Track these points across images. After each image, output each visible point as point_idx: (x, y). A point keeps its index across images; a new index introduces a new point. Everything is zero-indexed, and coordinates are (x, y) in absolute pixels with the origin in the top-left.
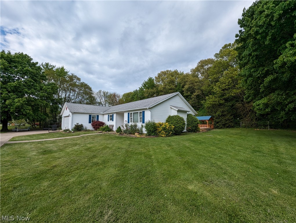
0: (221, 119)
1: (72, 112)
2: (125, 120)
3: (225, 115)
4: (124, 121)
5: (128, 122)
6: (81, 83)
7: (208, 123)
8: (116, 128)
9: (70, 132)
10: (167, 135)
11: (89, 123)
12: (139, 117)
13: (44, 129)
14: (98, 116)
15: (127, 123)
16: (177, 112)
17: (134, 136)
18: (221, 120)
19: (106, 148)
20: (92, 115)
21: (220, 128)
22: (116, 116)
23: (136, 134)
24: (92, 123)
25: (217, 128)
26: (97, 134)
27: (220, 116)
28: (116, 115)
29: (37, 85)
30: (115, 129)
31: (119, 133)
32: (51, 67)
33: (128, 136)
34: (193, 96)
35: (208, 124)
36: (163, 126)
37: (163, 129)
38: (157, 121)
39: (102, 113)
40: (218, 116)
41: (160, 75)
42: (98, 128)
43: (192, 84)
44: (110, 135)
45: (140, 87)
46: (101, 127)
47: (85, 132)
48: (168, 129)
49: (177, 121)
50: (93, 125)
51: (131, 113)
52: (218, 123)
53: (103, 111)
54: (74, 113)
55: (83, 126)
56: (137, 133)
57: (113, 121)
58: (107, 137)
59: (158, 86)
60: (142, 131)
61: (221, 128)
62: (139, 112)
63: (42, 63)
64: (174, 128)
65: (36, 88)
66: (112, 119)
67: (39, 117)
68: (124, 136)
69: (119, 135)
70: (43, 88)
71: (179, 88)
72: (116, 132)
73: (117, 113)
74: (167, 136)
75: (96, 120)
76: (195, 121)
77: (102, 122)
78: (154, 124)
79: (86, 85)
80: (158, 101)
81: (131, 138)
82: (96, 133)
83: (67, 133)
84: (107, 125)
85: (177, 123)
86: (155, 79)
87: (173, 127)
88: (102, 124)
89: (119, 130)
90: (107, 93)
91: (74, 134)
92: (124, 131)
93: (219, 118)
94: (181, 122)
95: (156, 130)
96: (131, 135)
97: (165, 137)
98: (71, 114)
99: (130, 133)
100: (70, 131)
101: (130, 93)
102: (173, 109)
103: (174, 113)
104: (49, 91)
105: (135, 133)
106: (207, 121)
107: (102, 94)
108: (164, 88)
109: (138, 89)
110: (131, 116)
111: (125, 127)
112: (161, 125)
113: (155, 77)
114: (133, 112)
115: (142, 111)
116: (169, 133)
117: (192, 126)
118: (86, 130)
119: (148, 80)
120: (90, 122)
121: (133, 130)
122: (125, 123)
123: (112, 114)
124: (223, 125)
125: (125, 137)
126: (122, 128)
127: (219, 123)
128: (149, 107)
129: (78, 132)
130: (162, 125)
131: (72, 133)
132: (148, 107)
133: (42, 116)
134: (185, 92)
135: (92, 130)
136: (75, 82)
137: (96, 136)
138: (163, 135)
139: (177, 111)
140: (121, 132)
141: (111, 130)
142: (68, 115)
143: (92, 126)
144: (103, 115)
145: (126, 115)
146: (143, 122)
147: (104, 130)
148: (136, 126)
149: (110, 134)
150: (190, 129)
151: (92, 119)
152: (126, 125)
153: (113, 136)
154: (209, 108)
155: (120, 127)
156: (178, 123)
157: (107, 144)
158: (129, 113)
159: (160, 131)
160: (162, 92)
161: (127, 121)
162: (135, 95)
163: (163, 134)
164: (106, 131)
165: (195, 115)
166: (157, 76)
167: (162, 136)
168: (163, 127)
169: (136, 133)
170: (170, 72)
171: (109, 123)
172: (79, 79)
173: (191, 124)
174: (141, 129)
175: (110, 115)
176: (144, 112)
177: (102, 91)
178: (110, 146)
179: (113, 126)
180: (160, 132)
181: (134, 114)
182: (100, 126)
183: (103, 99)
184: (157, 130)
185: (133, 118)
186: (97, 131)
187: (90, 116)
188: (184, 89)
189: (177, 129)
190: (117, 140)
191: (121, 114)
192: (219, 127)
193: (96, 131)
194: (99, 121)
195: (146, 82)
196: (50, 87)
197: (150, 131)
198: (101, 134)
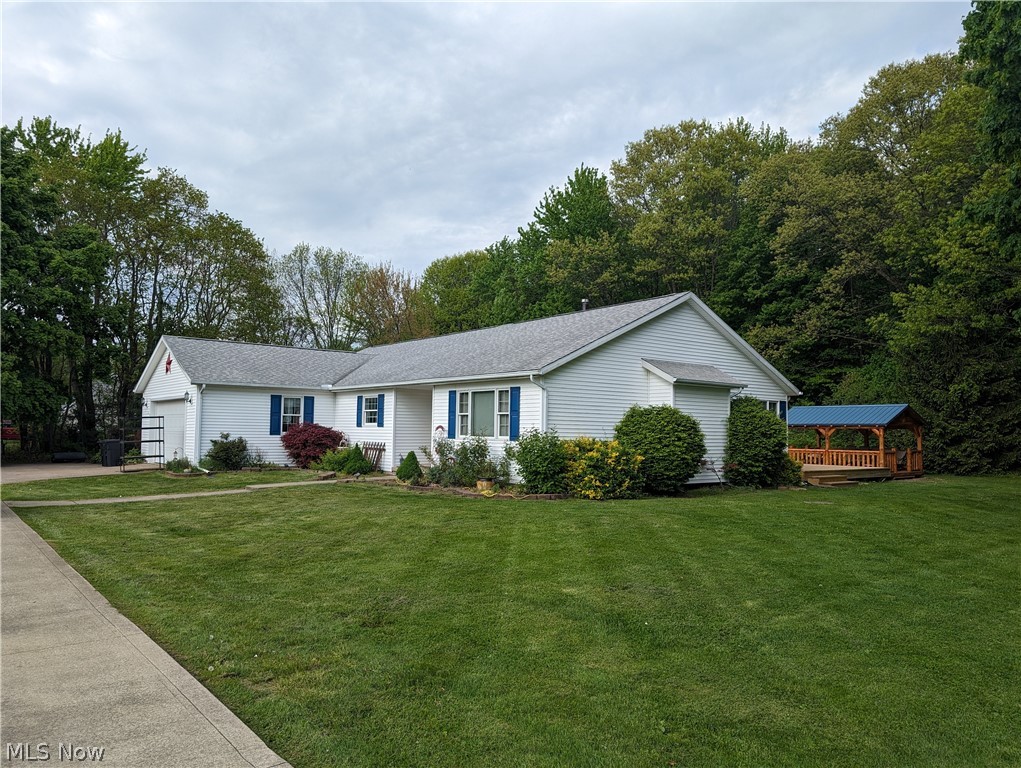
0: (975, 420)
1: (200, 386)
2: (435, 425)
3: (1007, 398)
4: (433, 429)
5: (452, 434)
6: (211, 218)
7: (881, 440)
8: (395, 459)
9: (195, 472)
10: (608, 492)
11: (271, 434)
12: (496, 412)
13: (58, 456)
14: (310, 401)
15: (446, 435)
16: (675, 393)
17: (470, 491)
18: (979, 428)
19: (366, 525)
20: (284, 395)
21: (967, 473)
22: (396, 402)
23: (482, 485)
24: (283, 433)
25: (951, 471)
26: (318, 485)
27: (973, 405)
28: (396, 398)
29: (30, 249)
30: (389, 463)
31: (408, 483)
32: (58, 139)
33: (448, 491)
34: (827, 283)
35: (881, 447)
36: (594, 454)
37: (589, 466)
38: (569, 433)
39: (330, 387)
40: (962, 400)
41: (639, 156)
42: (315, 458)
43: (824, 212)
44: (370, 488)
45: (526, 229)
46: (329, 453)
47: (260, 475)
48: (614, 469)
49: (661, 431)
50: (288, 443)
51: (462, 394)
52: (957, 441)
53: (331, 378)
54: (212, 388)
55: (244, 448)
56: (485, 483)
57: (381, 424)
58: (363, 494)
59: (630, 218)
60: (507, 474)
61: (974, 471)
62: (496, 388)
63: (20, 123)
64: (642, 462)
65: (24, 262)
66: (377, 418)
67: (38, 400)
68: (430, 493)
69: (411, 489)
70: (53, 263)
71: (751, 234)
72: (396, 478)
73: (399, 391)
74: (610, 494)
75: (301, 421)
76: (764, 435)
77: (329, 429)
78: (553, 443)
79: (234, 227)
80: (581, 342)
81: (456, 501)
82: (309, 479)
83: (186, 476)
84: (353, 445)
85: (660, 443)
86: (611, 178)
87: (640, 458)
88: (333, 438)
89: (410, 467)
90: (340, 260)
91: (215, 480)
92: (432, 470)
93: (967, 413)
94: (679, 439)
95: (563, 470)
96: (458, 489)
97: (602, 500)
98: (193, 391)
99: (457, 483)
100: (194, 469)
101: (469, 257)
102: (654, 374)
103: (659, 395)
104: (79, 274)
105: (479, 483)
106: (880, 433)
107: (312, 264)
108: (660, 235)
109: (514, 238)
110: (461, 406)
111: (436, 457)
112: (583, 448)
113: (610, 165)
114: (470, 390)
115: (507, 387)
116: (620, 485)
117: (749, 458)
118: (262, 467)
119: (571, 182)
120: (274, 431)
121: (470, 467)
122: (438, 435)
123: (375, 395)
124: (984, 454)
125: (433, 497)
126: (422, 460)
127: (964, 445)
128: (536, 373)
129: (231, 476)
130: (591, 450)
131: (205, 477)
132: (531, 373)
133: (49, 396)
134: (778, 259)
135: (286, 466)
136: (176, 212)
137: (317, 491)
138: (591, 493)
139: (674, 386)
140: (420, 475)
141: (373, 468)
142: (181, 395)
143: (287, 447)
144: (335, 394)
145: (440, 401)
146: (514, 436)
147: (340, 465)
148: (481, 451)
149: (372, 485)
150: (737, 471)
151: (282, 414)
152: (439, 445)
153: (385, 490)
154: (912, 355)
155: (412, 456)
156: (665, 442)
157: (369, 515)
158: (452, 395)
159: (579, 476)
160: (653, 256)
161: (446, 426)
162: (496, 274)
163: (589, 488)
164: (351, 473)
165: (786, 400)
166: (624, 163)
167: (587, 497)
168: (591, 459)
169: (479, 479)
170: (701, 134)
171: (360, 435)
172: (198, 199)
173: (748, 447)
174: (505, 465)
175: (366, 396)
176: (516, 392)
177: (313, 249)
178: (379, 521)
179: (381, 449)
180: (578, 478)
181: (477, 396)
182: (323, 447)
183: (319, 296)
184: (569, 471)
185: (469, 414)
186: (311, 472)
187: (276, 401)
188: (774, 244)
189: (658, 468)
190: (404, 506)
191: (417, 396)
192: (959, 464)
193: (304, 473)
194: (316, 426)
195: (560, 199)
196: (78, 253)
197: (537, 473)
198: (335, 484)
